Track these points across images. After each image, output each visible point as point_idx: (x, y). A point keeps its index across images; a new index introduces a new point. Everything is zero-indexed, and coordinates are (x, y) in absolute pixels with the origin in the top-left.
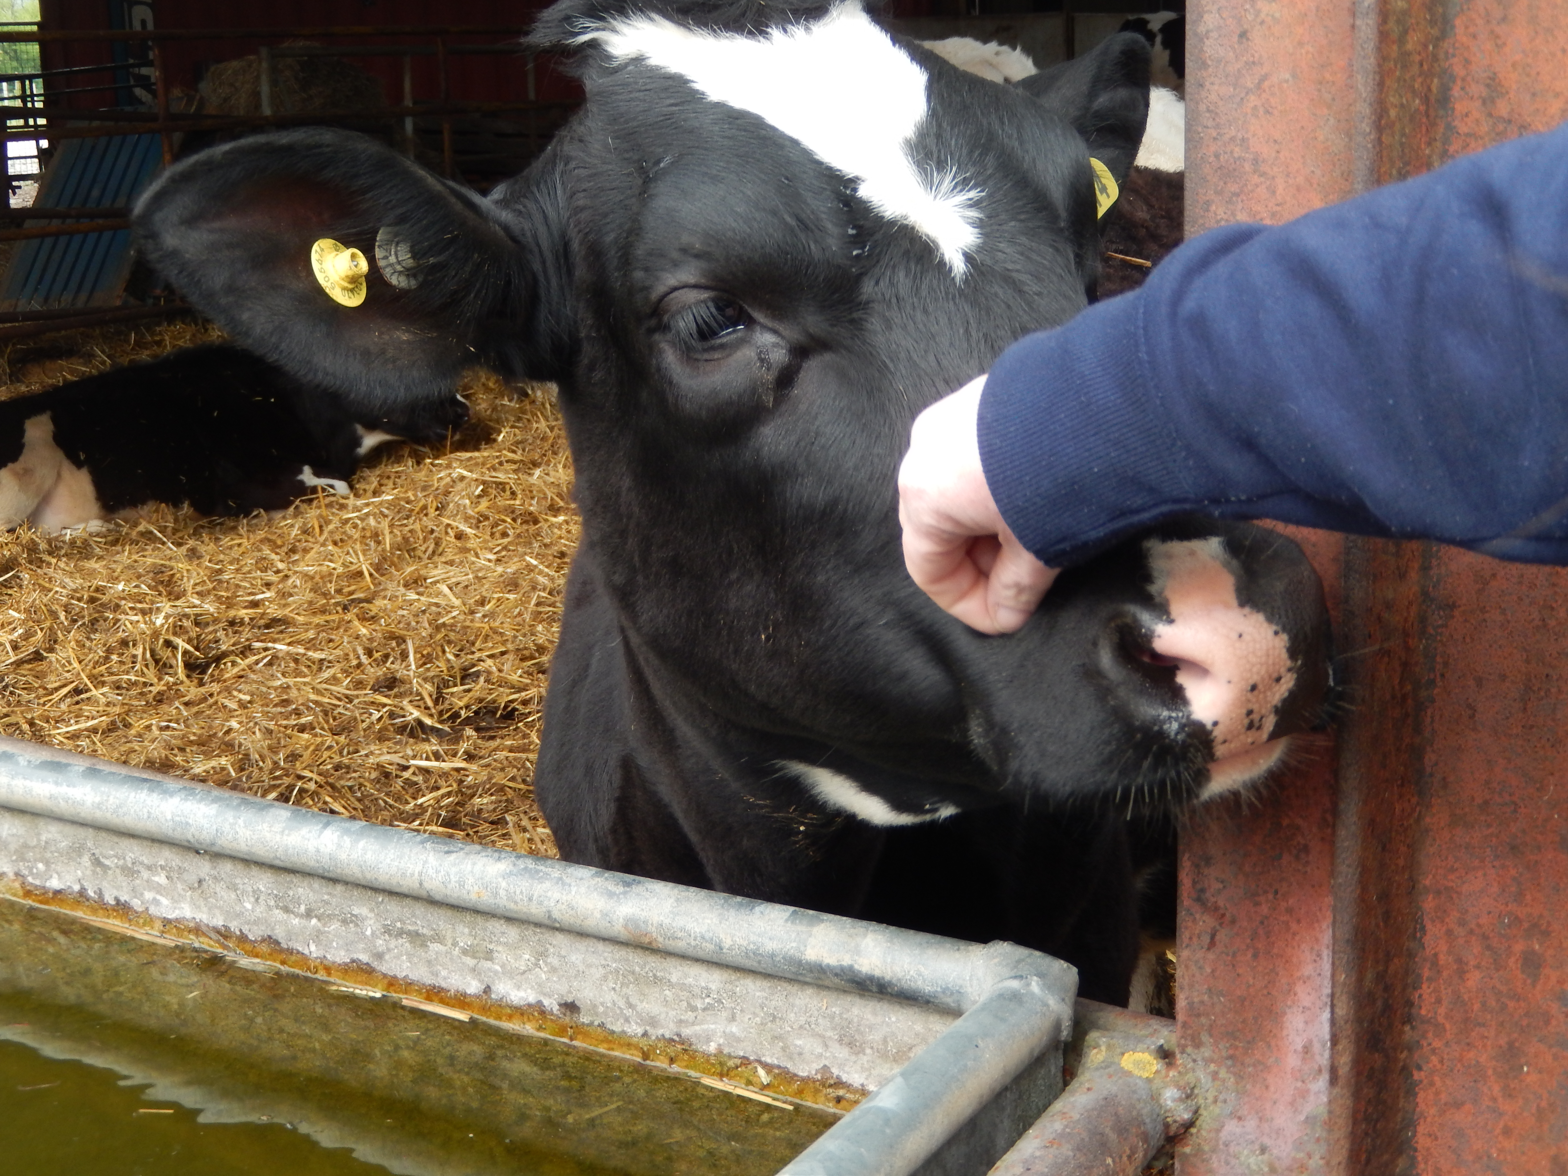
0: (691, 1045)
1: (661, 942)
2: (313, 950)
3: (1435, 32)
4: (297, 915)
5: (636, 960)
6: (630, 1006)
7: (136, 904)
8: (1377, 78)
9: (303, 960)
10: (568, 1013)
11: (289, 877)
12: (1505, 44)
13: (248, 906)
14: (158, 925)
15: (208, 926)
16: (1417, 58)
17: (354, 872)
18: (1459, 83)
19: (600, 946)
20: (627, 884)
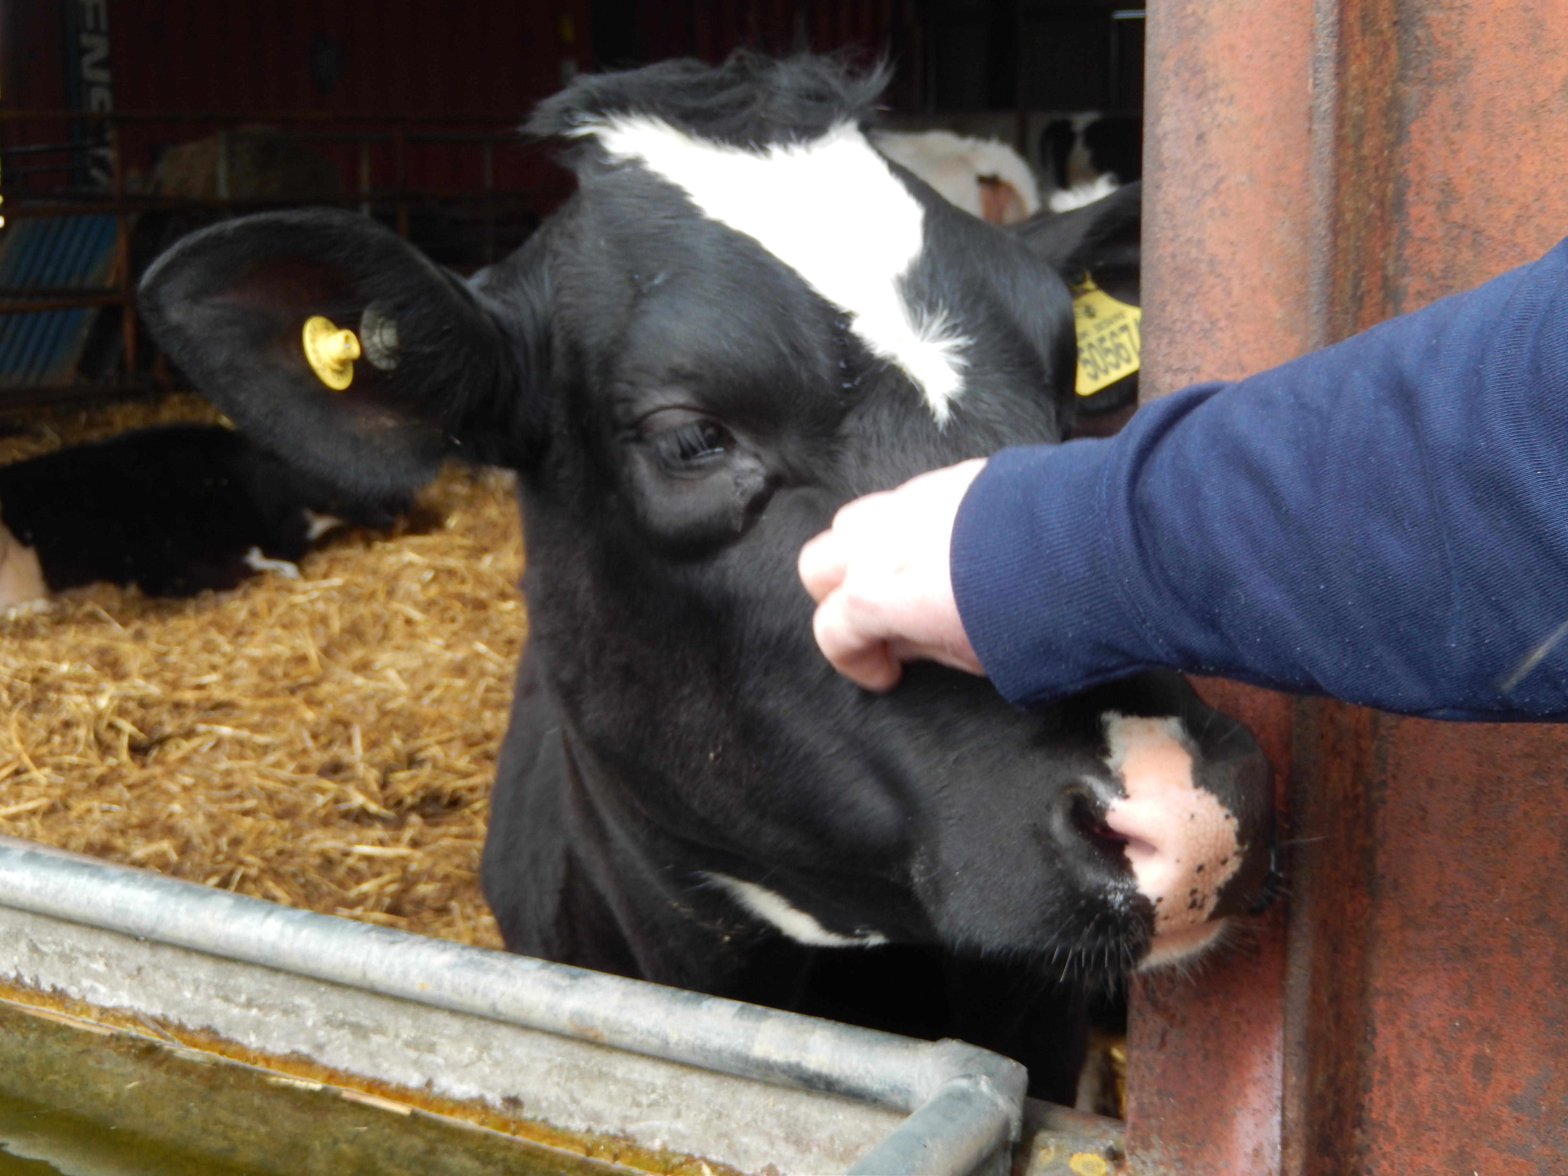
0: (635, 1141)
1: (607, 1036)
2: (252, 1041)
3: (1390, 137)
4: (238, 1005)
5: (582, 1055)
6: (574, 1101)
7: (73, 992)
8: (1334, 181)
9: (242, 1051)
10: (511, 1107)
11: (230, 966)
12: (1459, 150)
13: (188, 994)
14: (95, 1013)
15: (145, 1015)
16: (1374, 163)
17: (296, 961)
18: (1414, 188)
19: (545, 1040)
20: (574, 977)
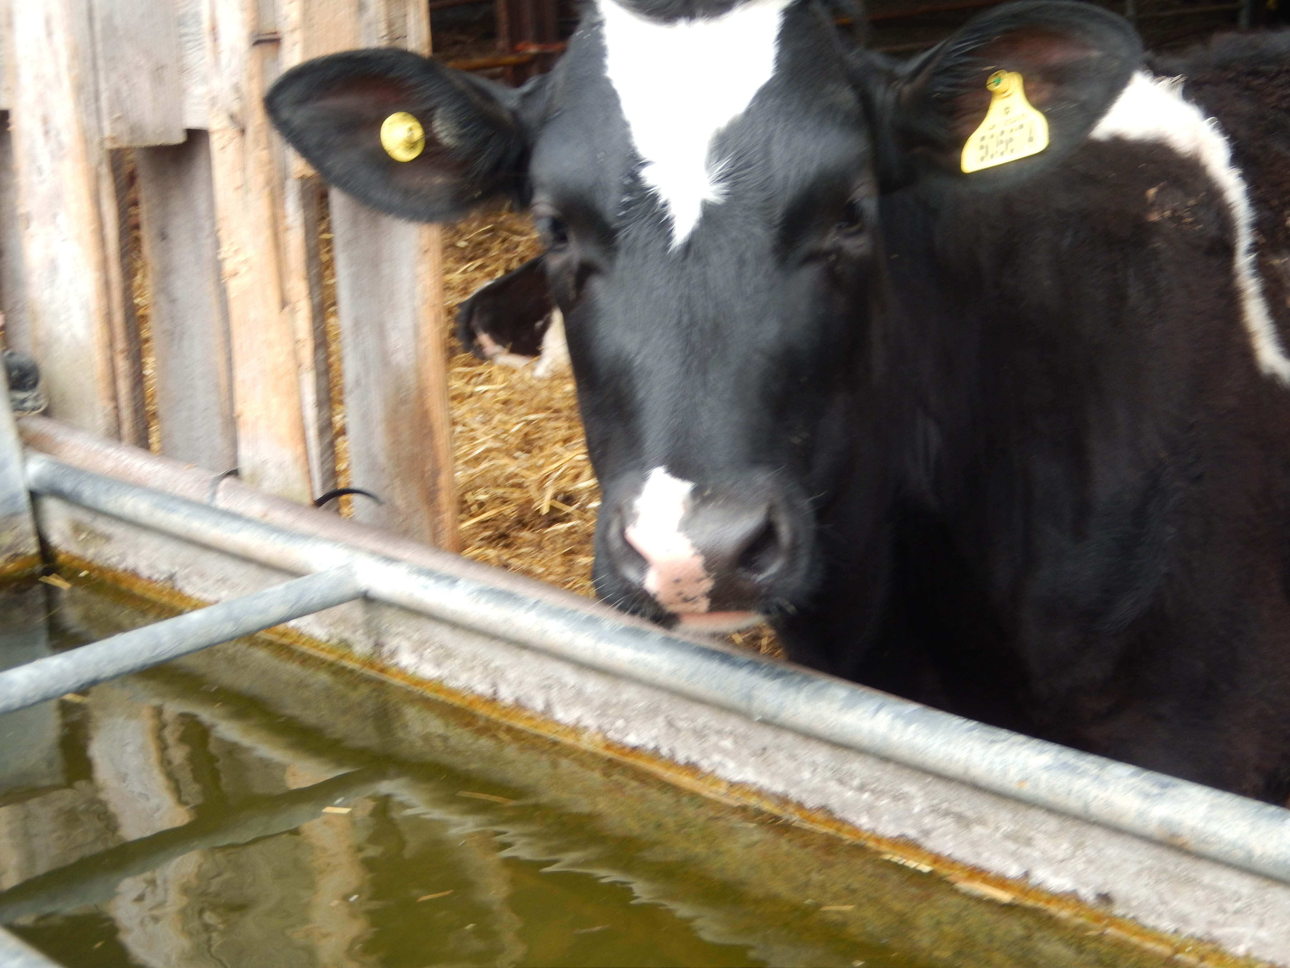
0: (1220, 945)
1: (1193, 845)
2: (865, 822)
4: (852, 788)
5: (1170, 860)
6: (1164, 903)
7: (705, 765)
9: (855, 830)
10: (1103, 903)
13: (806, 775)
14: (725, 785)
17: (904, 752)
19: (1136, 844)
20: (1165, 785)
